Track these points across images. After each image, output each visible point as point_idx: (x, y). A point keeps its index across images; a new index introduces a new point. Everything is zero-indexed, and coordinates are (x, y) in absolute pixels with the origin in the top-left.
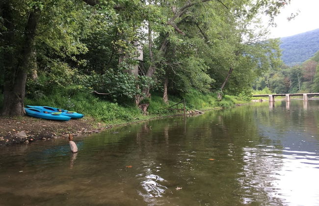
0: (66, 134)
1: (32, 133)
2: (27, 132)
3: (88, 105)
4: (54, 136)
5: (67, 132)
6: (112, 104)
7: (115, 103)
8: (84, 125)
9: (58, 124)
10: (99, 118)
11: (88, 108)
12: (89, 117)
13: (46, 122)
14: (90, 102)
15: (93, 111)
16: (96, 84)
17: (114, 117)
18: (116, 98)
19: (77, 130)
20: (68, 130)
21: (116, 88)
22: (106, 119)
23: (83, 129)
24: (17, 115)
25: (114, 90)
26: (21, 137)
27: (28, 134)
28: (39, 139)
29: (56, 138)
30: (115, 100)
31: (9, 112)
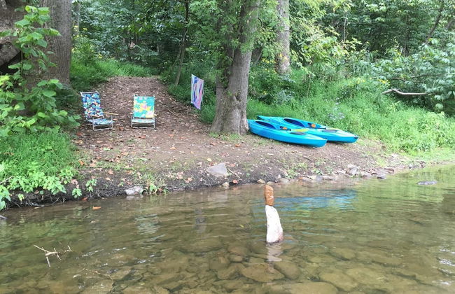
0: (310, 174)
1: (240, 167)
2: (232, 165)
3: (375, 116)
4: (283, 176)
5: (312, 171)
6: (431, 115)
7: (438, 111)
8: (355, 157)
9: (300, 152)
10: (396, 143)
11: (373, 124)
12: (374, 142)
13: (277, 146)
14: (381, 111)
15: (384, 129)
16: (398, 76)
17: (433, 144)
18: (440, 102)
19: (336, 166)
20: (317, 167)
21: (442, 82)
22: (412, 147)
23: (350, 166)
24: (232, 131)
25: (437, 84)
26: (216, 174)
27: (232, 169)
28: (251, 181)
29: (285, 181)
30: (439, 106)
31: (220, 126)
